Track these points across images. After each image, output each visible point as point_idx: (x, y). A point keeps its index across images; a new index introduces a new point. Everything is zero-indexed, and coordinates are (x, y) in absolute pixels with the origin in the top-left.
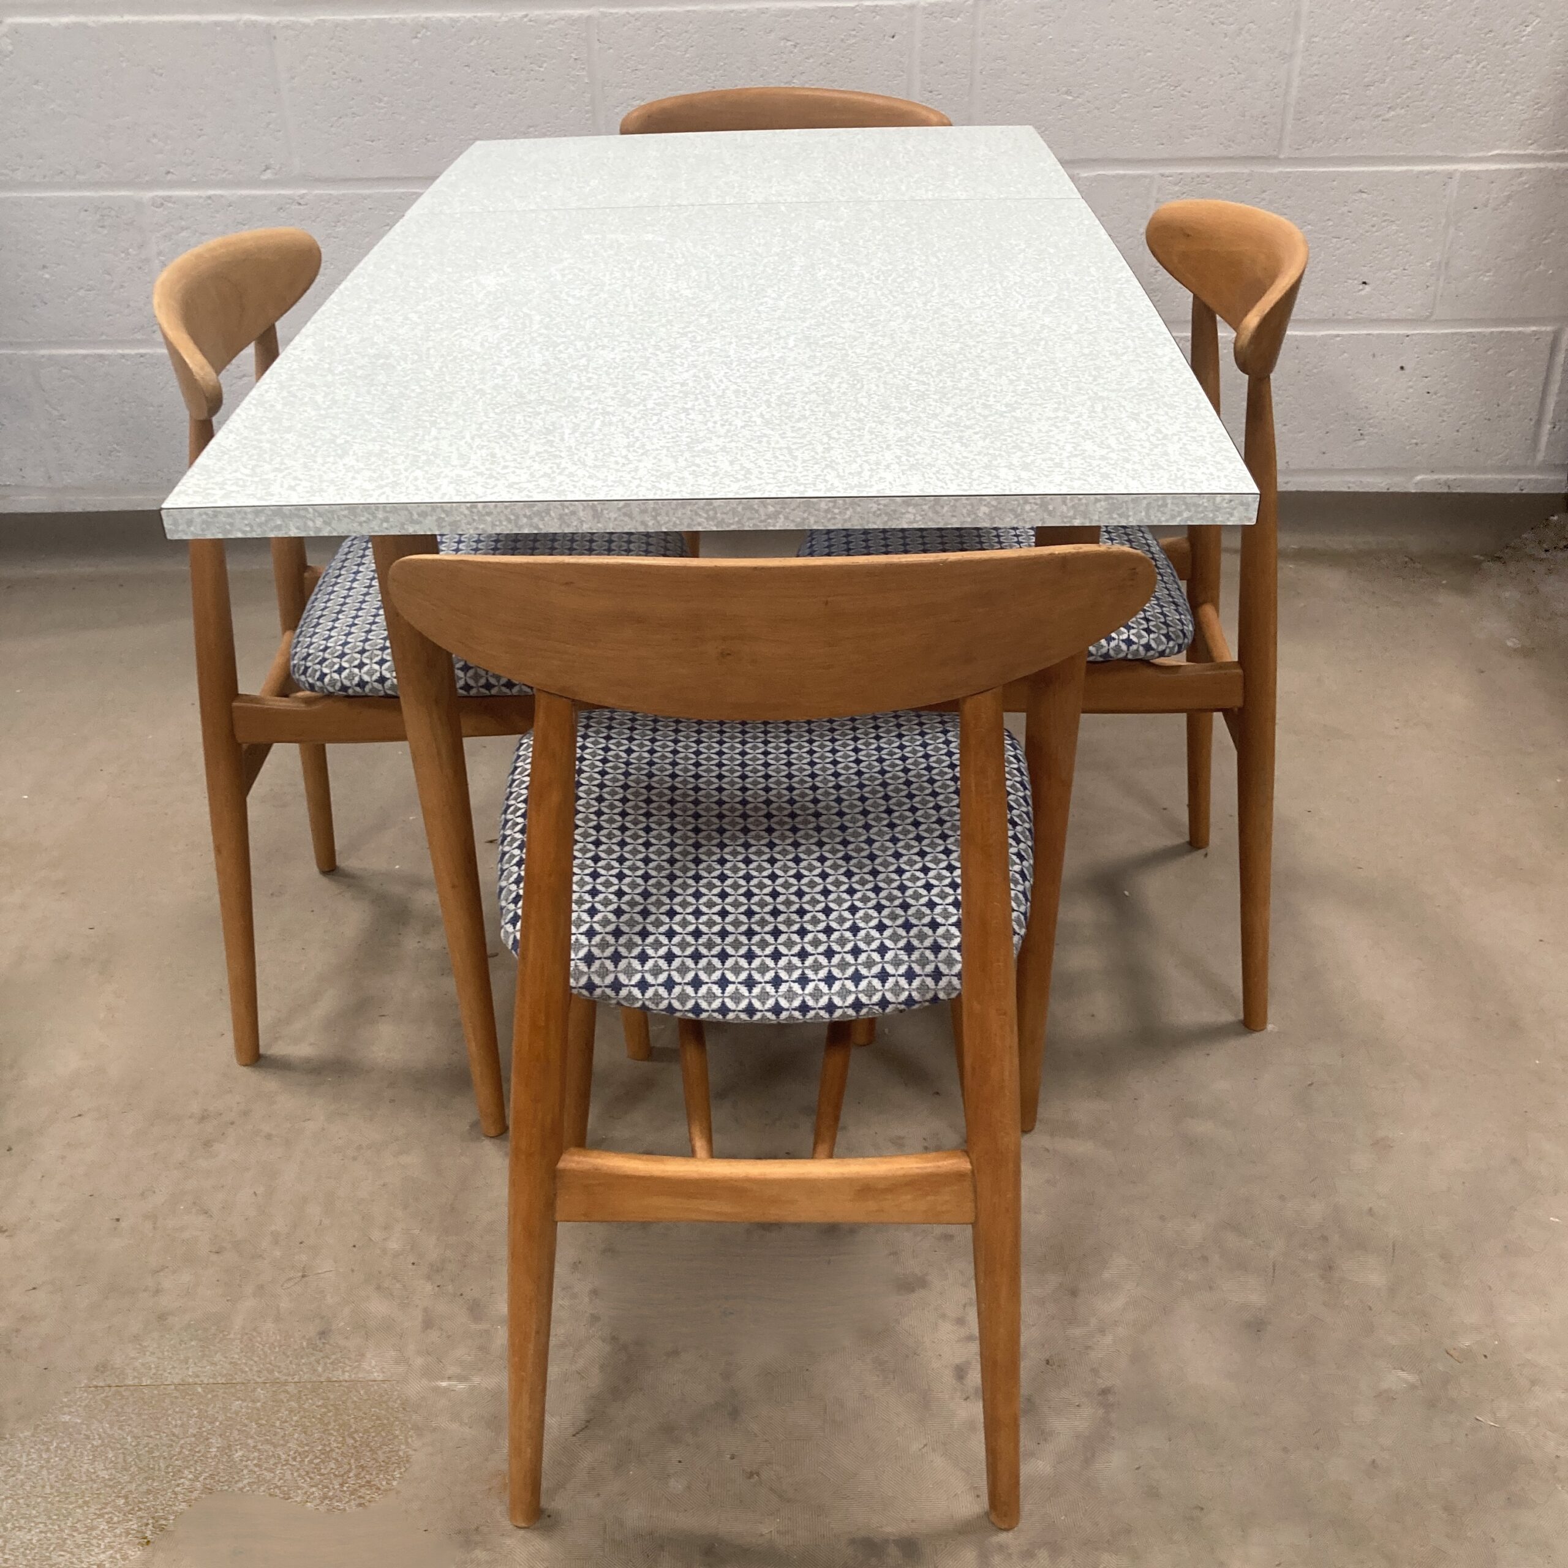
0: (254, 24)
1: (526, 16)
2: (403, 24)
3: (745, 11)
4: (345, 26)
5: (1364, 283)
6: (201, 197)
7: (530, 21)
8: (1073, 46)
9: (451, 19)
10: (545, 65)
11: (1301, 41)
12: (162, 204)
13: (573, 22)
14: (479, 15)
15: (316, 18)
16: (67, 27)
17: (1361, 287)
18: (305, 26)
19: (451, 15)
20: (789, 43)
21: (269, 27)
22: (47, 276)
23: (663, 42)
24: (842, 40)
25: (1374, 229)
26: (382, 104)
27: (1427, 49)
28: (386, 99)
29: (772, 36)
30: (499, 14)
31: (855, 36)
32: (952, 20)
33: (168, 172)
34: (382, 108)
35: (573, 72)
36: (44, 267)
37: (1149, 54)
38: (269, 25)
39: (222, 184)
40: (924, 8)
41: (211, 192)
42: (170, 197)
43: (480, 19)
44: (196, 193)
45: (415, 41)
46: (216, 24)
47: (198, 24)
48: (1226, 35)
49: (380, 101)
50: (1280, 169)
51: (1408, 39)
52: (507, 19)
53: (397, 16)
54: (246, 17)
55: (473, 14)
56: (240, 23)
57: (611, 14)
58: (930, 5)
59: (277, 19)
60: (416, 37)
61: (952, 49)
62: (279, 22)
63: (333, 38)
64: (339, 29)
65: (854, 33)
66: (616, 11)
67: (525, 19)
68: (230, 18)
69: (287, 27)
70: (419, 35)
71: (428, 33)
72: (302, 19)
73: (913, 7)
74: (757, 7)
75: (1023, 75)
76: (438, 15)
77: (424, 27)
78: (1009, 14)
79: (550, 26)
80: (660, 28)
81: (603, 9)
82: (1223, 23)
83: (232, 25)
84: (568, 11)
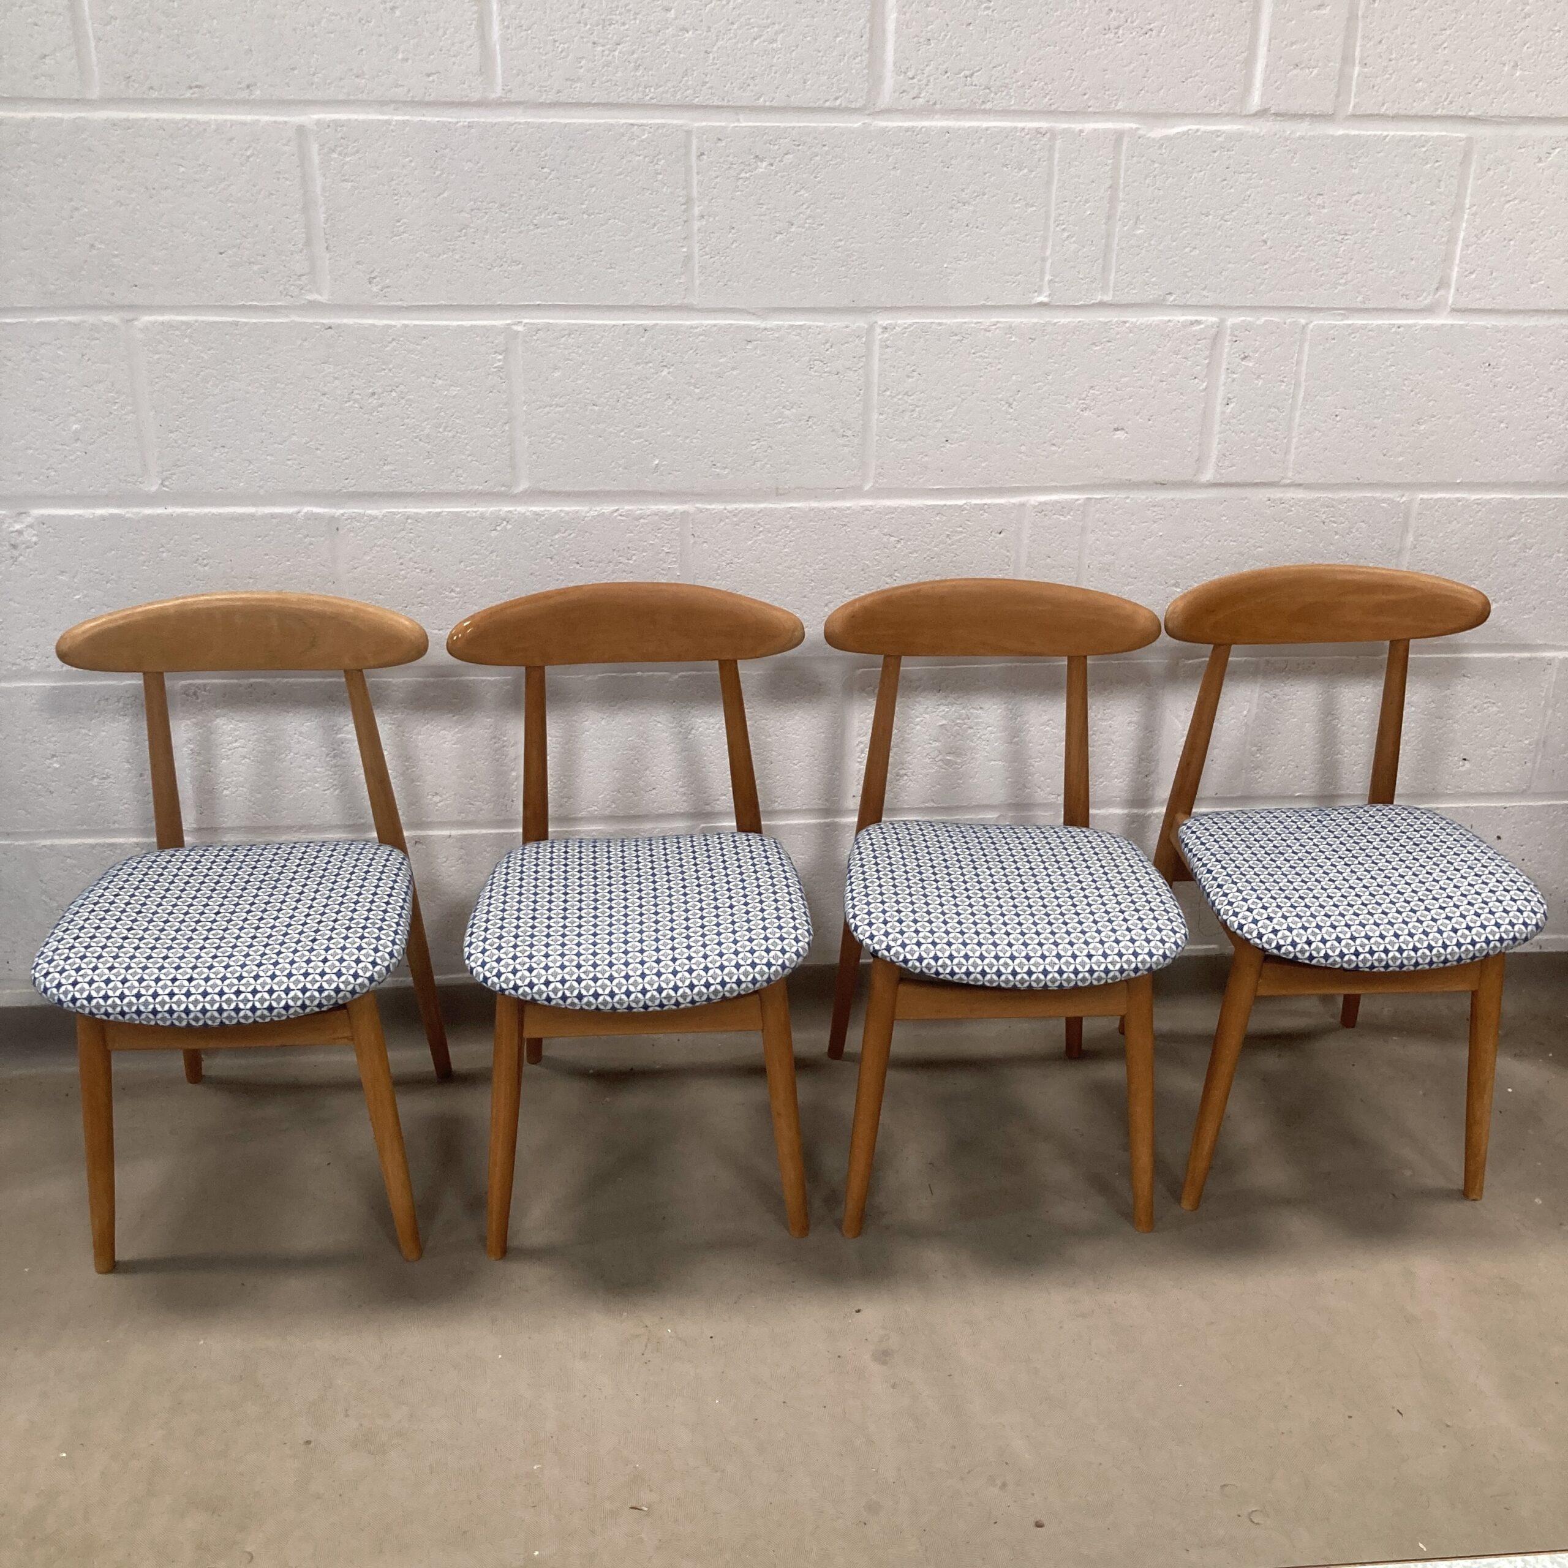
0: (316, 517)
1: (617, 510)
2: (482, 516)
3: (848, 508)
4: (417, 518)
5: (1465, 759)
6: (240, 686)
7: (621, 515)
8: (1184, 542)
9: (536, 514)
10: (634, 558)
11: (1410, 539)
13: (669, 516)
14: (567, 509)
15: (384, 511)
16: (103, 518)
17: (1461, 763)
18: (373, 518)
19: (534, 509)
20: (893, 539)
21: (332, 519)
22: (57, 765)
23: (762, 536)
24: (948, 536)
25: (1475, 711)
27: (1530, 549)
28: (458, 589)
29: (876, 532)
30: (586, 509)
31: (962, 532)
32: (1062, 518)
34: (452, 598)
35: (664, 565)
36: (54, 756)
37: (1259, 549)
38: (333, 517)
40: (1035, 507)
41: (252, 680)
42: (205, 685)
43: (567, 513)
44: (234, 681)
45: (494, 534)
46: (273, 516)
47: (252, 516)
48: (1336, 533)
49: (452, 591)
51: (1514, 538)
52: (596, 513)
53: (475, 510)
54: (306, 509)
55: (559, 508)
56: (299, 515)
57: (707, 509)
58: (1040, 503)
59: (342, 511)
60: (495, 530)
61: (1060, 544)
62: (343, 515)
63: (403, 530)
64: (409, 521)
65: (960, 529)
66: (713, 506)
67: (615, 514)
68: (290, 510)
69: (352, 518)
70: (499, 528)
71: (509, 527)
72: (369, 512)
73: (1023, 505)
74: (862, 504)
75: (1132, 569)
76: (521, 509)
77: (504, 520)
78: (1120, 511)
79: (642, 521)
80: (759, 524)
81: (698, 505)
82: (1334, 522)
83: (291, 517)
84: (662, 507)
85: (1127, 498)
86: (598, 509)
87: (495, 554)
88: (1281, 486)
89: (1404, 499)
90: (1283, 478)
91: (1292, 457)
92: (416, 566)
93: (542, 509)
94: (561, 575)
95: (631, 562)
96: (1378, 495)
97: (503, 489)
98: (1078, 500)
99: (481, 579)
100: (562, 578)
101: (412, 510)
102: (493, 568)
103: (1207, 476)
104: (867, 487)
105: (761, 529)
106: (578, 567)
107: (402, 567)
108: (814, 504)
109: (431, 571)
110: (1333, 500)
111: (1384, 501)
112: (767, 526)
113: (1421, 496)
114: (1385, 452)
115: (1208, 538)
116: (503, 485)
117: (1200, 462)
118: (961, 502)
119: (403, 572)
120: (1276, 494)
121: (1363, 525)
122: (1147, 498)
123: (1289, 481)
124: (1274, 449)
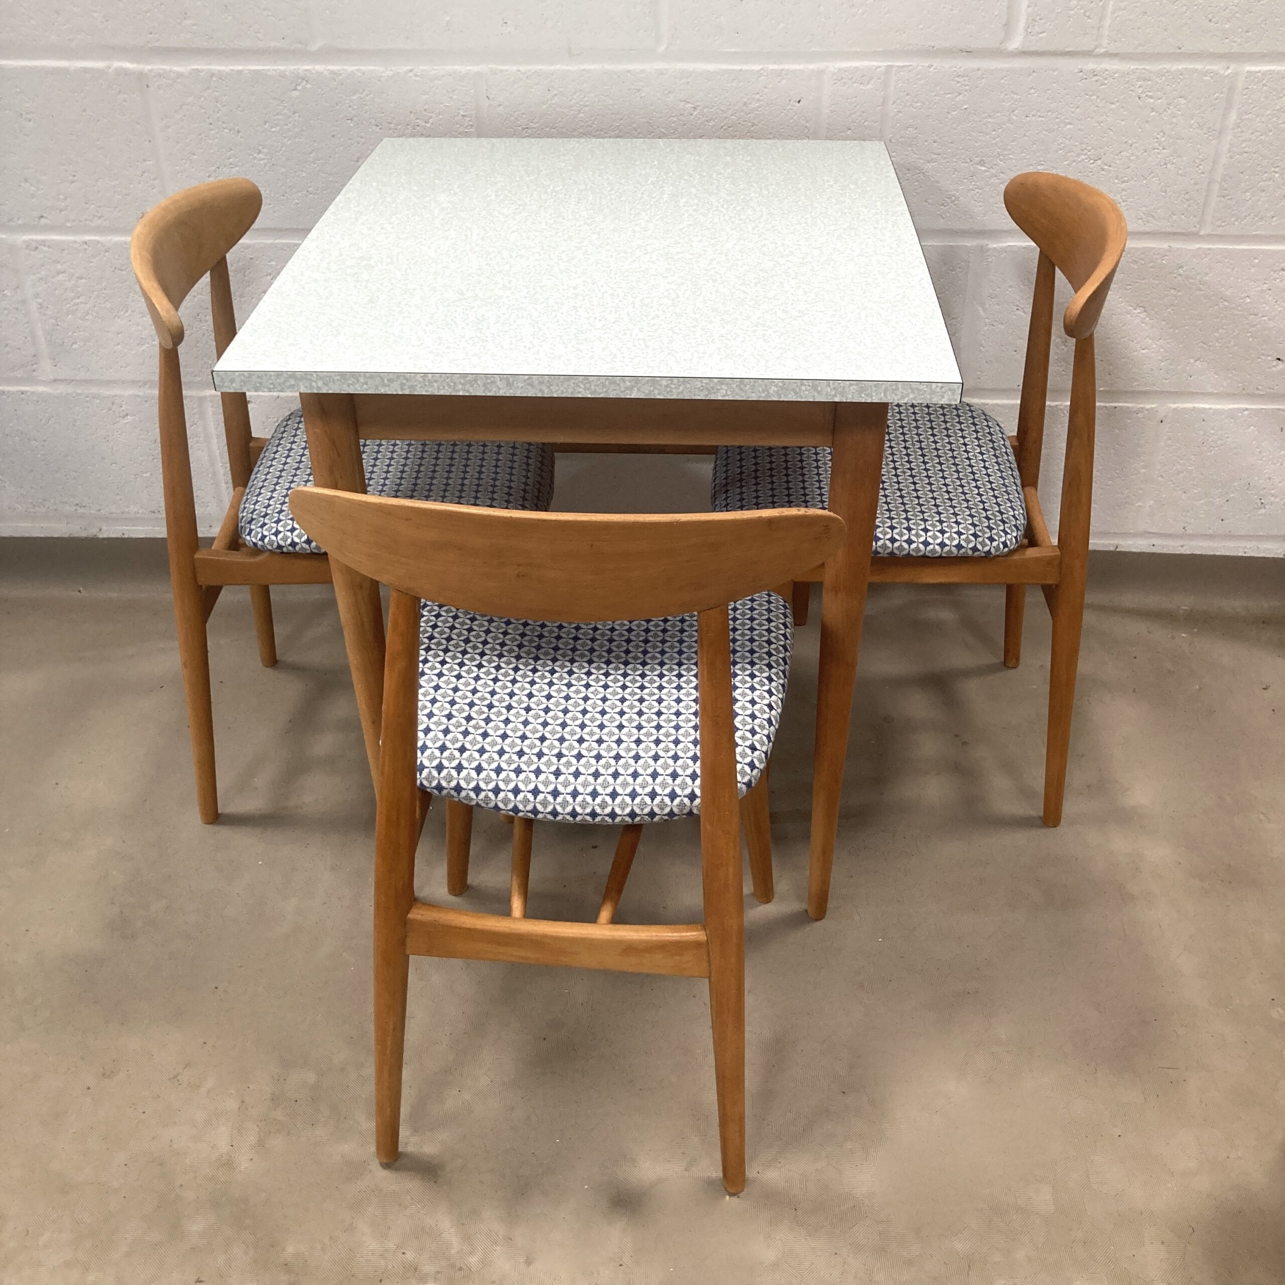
0: (126, 73)
1: (411, 71)
2: (282, 75)
3: (642, 71)
4: (221, 76)
5: (1278, 359)
6: (75, 242)
7: (416, 75)
8: (990, 117)
9: (332, 72)
10: (431, 121)
11: (1233, 117)
12: (36, 248)
13: (461, 78)
14: (363, 68)
15: (190, 68)
17: (1275, 363)
18: (180, 75)
19: (331, 68)
20: (688, 106)
21: (141, 75)
24: (745, 104)
26: (261, 155)
28: (265, 150)
29: (671, 98)
30: (381, 69)
31: (759, 100)
32: (862, 87)
33: (42, 217)
35: (461, 130)
37: (1069, 126)
38: (142, 73)
39: (98, 230)
40: (834, 74)
41: (87, 238)
42: (44, 241)
43: (363, 72)
44: (71, 238)
45: (295, 94)
46: (85, 70)
47: (66, 71)
48: (1153, 110)
49: (260, 152)
50: (1198, 246)
52: (391, 73)
53: (276, 68)
54: (117, 64)
55: (356, 68)
56: (110, 70)
57: (501, 71)
58: (840, 69)
59: (150, 67)
60: (295, 89)
61: (861, 116)
62: (151, 71)
63: (208, 88)
64: (214, 79)
65: (757, 96)
66: (506, 68)
67: (411, 74)
68: (100, 65)
69: (160, 75)
70: (299, 88)
71: (309, 86)
72: (175, 68)
73: (821, 72)
74: (656, 67)
75: (935, 144)
76: (319, 68)
77: (303, 79)
78: (923, 81)
79: (436, 82)
80: (552, 87)
81: (493, 66)
82: (1151, 97)
83: (102, 72)
84: (456, 67)
85: (930, 66)
86: (393, 69)
87: (297, 115)
88: (1097, 56)
89: (1229, 71)
90: (1096, 47)
91: (1107, 22)
92: (224, 126)
93: (340, 68)
94: (361, 137)
95: (428, 125)
96: (1199, 66)
97: (300, 46)
98: (880, 67)
99: (285, 140)
100: (363, 140)
101: (215, 67)
102: (297, 130)
103: (1015, 44)
104: (662, 49)
105: (555, 92)
106: (378, 129)
107: (212, 127)
108: (608, 67)
109: (238, 131)
110: (1150, 72)
111: (1207, 73)
112: (561, 90)
113: (1248, 68)
114: (1210, 16)
115: (1015, 113)
116: (300, 43)
117: (1008, 26)
118: (757, 67)
119: (212, 132)
120: (1091, 65)
121: (1183, 101)
122: (951, 67)
123: (1102, 51)
124: (1088, 14)
